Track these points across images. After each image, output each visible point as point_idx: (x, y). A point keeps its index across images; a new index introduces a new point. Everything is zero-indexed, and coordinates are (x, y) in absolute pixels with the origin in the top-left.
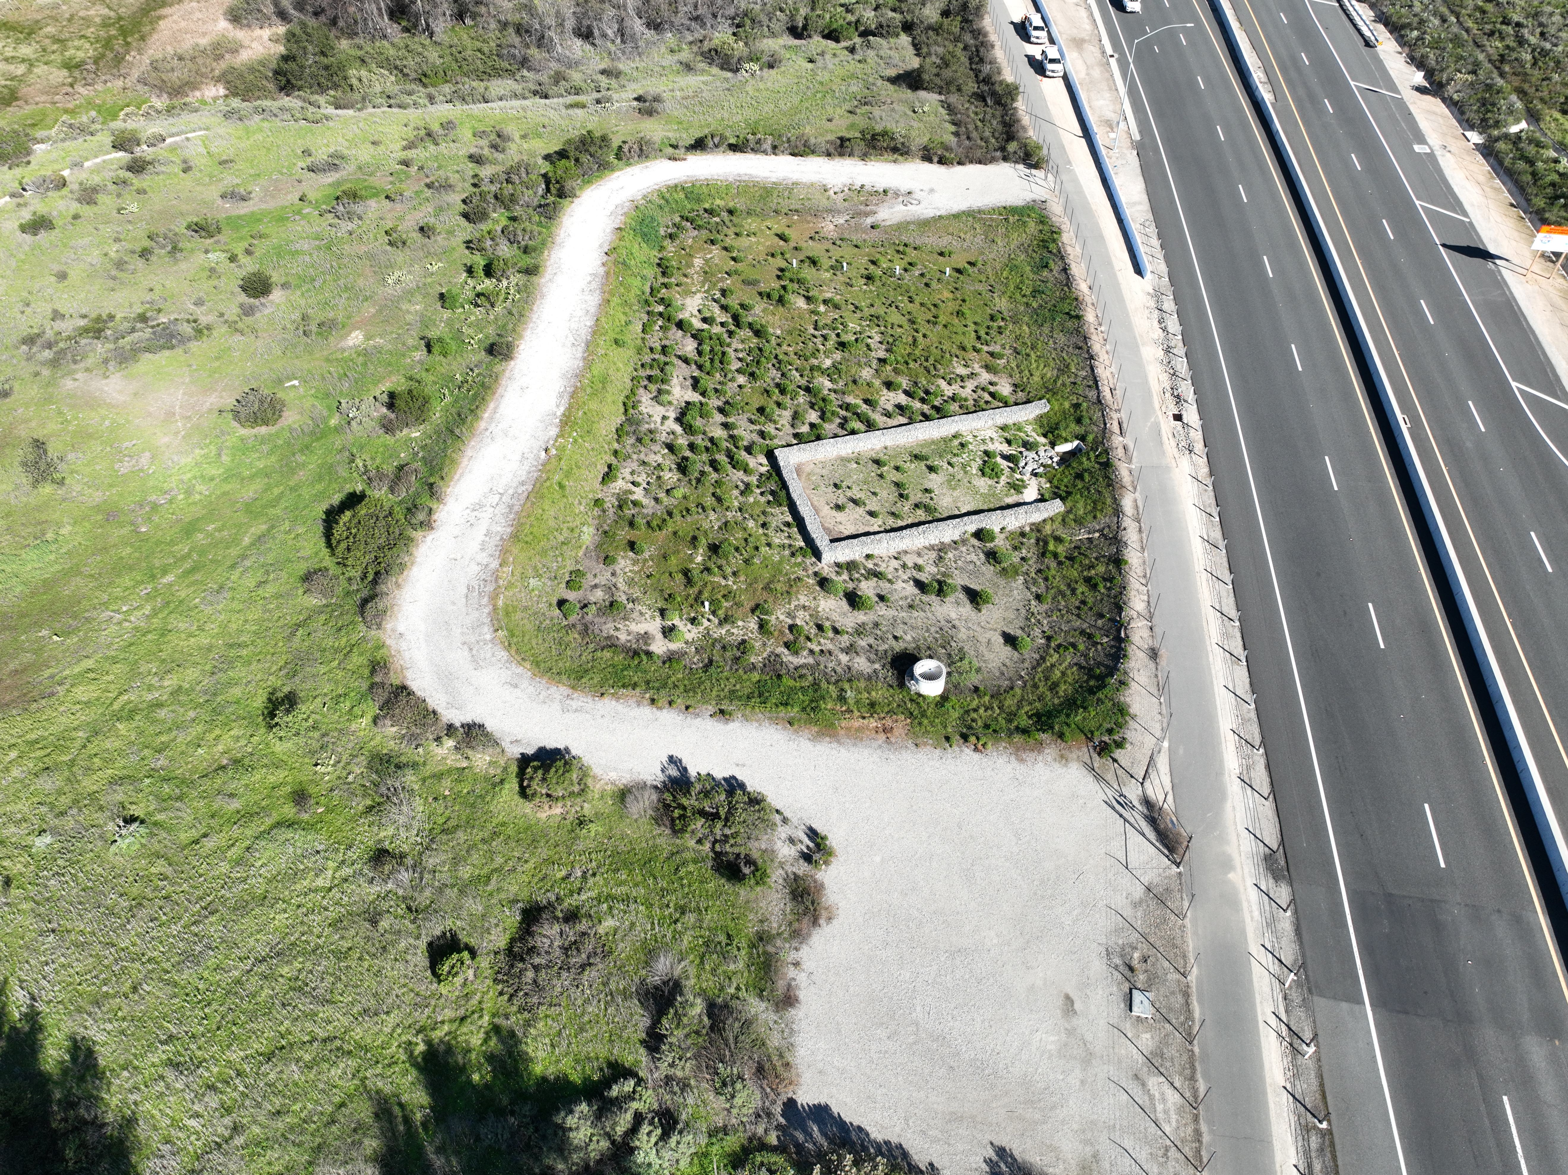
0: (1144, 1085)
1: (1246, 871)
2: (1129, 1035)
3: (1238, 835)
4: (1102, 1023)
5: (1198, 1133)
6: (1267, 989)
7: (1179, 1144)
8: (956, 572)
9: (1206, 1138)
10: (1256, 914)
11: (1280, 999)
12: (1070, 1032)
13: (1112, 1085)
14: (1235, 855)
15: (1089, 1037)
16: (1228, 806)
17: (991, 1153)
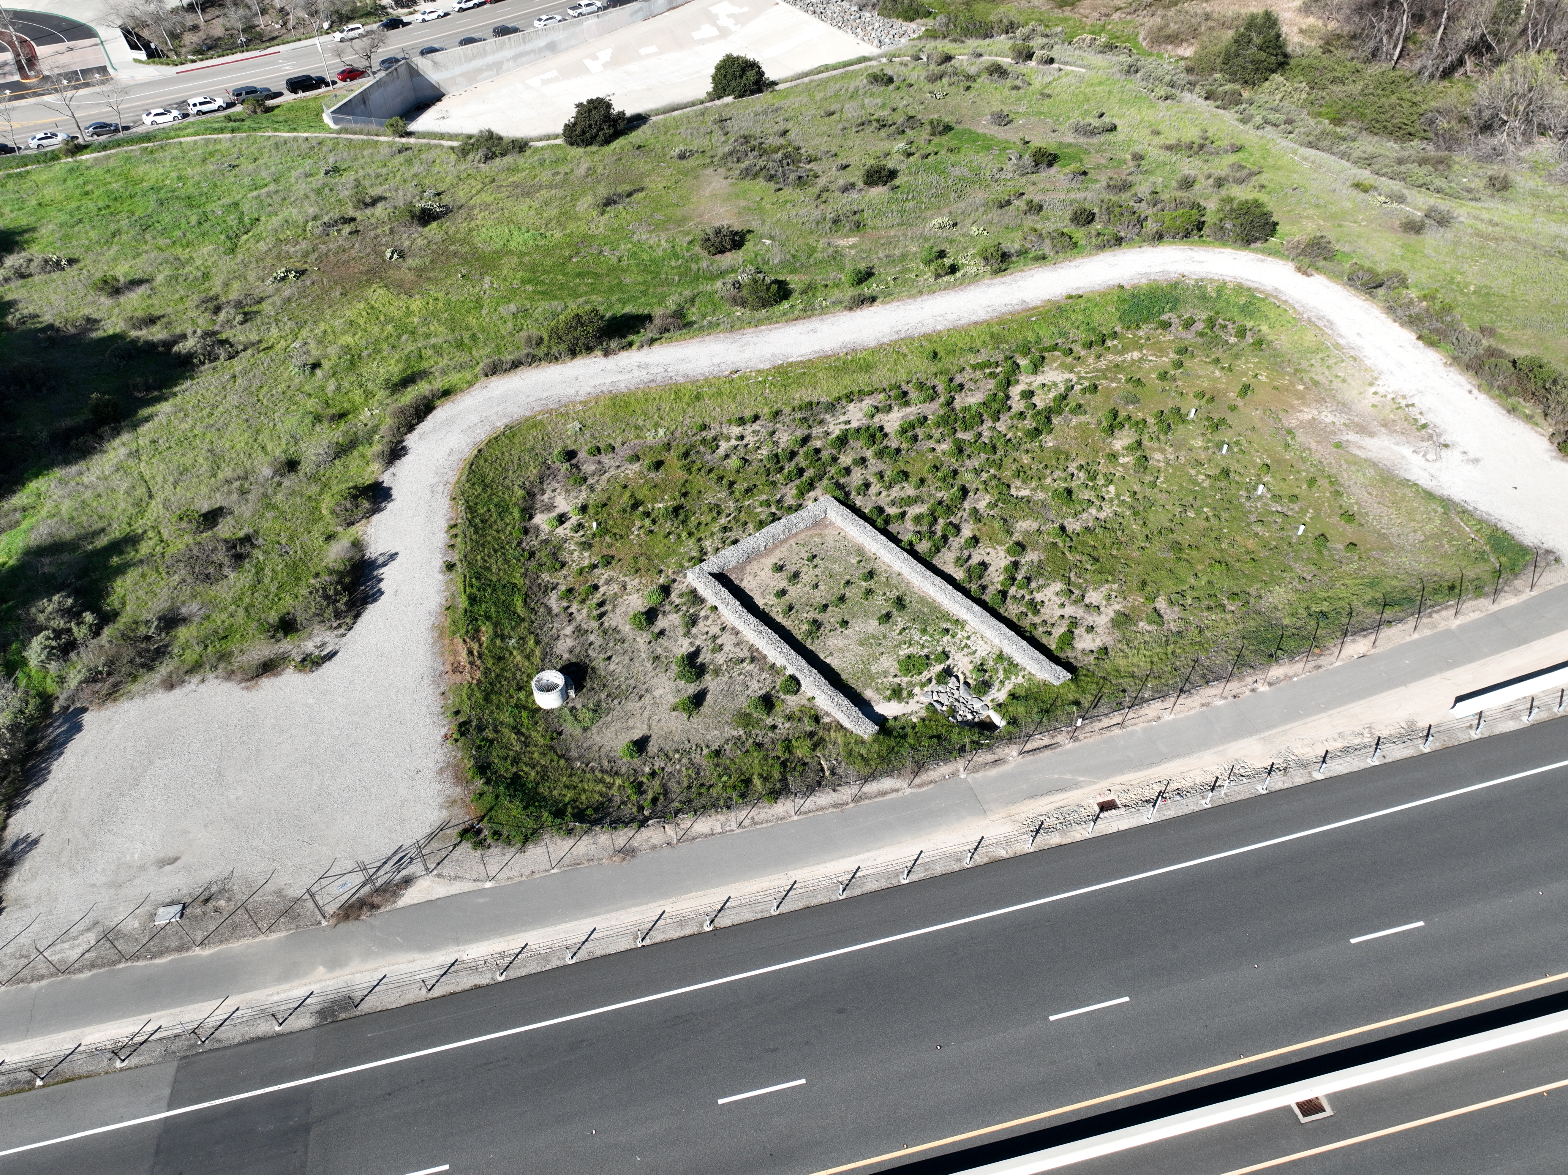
0: (89, 930)
1: (329, 983)
2: (137, 911)
3: (376, 969)
4: (151, 889)
5: (41, 977)
6: (186, 1018)
7: (31, 965)
8: (726, 679)
9: (35, 985)
10: (276, 998)
11: (175, 1032)
12: (142, 868)
13: (89, 906)
14: (348, 970)
15: (137, 881)
16: (416, 955)
17: (34, 836)
